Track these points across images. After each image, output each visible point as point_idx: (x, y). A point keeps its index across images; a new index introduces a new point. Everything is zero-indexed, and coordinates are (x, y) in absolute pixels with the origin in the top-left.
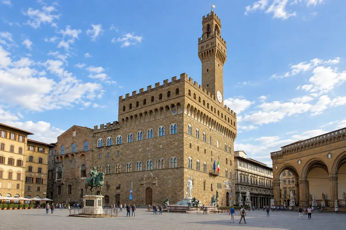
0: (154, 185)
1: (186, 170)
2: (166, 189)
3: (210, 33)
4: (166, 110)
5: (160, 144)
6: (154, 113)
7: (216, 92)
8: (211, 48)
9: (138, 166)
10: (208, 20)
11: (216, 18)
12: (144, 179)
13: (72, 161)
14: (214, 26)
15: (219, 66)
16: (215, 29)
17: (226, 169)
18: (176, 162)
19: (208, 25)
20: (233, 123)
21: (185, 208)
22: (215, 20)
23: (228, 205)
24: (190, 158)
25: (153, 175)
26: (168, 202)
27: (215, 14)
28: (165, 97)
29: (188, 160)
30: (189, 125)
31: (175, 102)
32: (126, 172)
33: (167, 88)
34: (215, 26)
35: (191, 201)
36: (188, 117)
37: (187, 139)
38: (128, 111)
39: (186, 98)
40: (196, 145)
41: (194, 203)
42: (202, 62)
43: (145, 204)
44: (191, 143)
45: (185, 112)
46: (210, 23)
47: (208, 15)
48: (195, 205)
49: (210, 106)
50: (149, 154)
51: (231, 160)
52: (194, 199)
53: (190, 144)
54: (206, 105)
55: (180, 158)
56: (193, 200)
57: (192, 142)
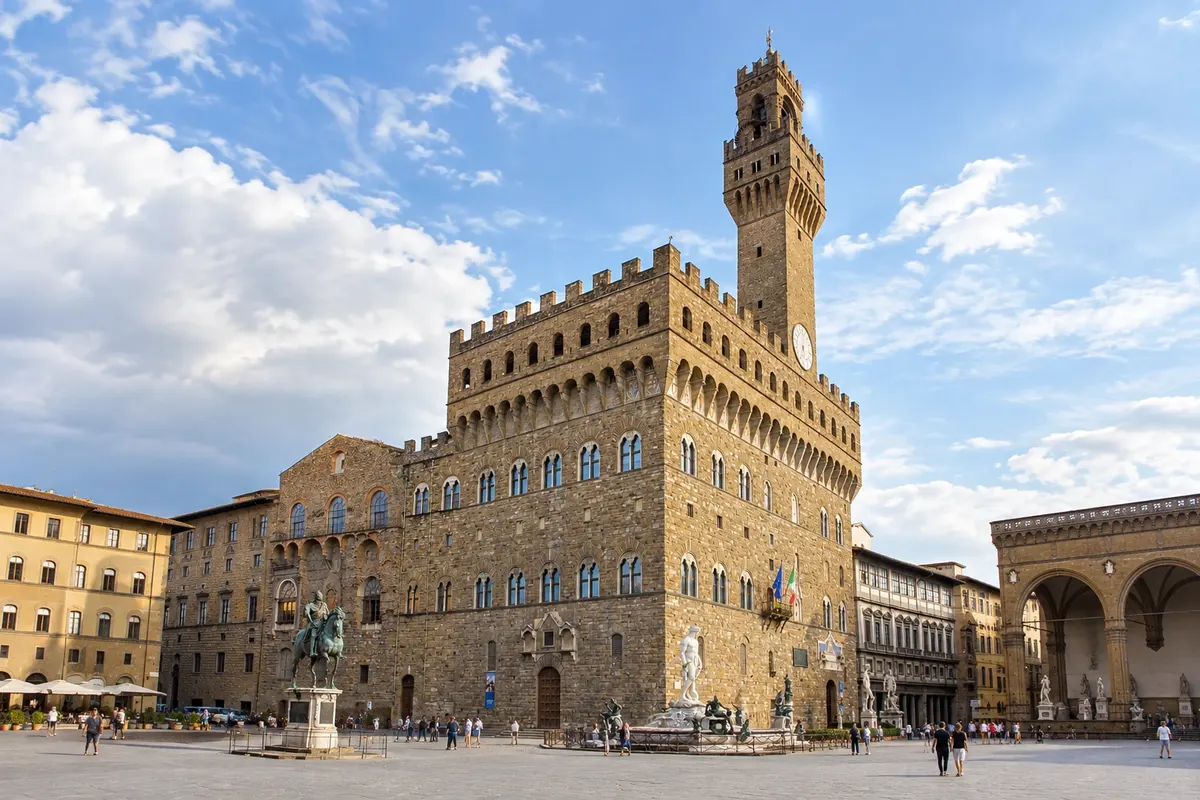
0: (566, 658)
1: (671, 602)
2: (606, 673)
3: (764, 124)
4: (605, 384)
5: (585, 509)
6: (563, 396)
7: (789, 329)
8: (770, 174)
9: (513, 587)
10: (755, 80)
11: (787, 75)
12: (534, 633)
13: (330, 562)
14: (780, 102)
15: (799, 238)
16: (782, 111)
17: (826, 599)
18: (639, 574)
19: (759, 100)
20: (849, 436)
21: (683, 738)
22: (784, 82)
23: (832, 723)
24: (690, 560)
25: (563, 619)
26: (619, 716)
27: (783, 63)
28: (599, 338)
29: (682, 568)
30: (684, 436)
31: (634, 353)
32: (475, 607)
33: (605, 303)
34: (782, 100)
35: (700, 713)
36: (684, 412)
37: (679, 488)
38: (480, 390)
39: (675, 337)
40: (713, 511)
41: (713, 718)
42: (738, 223)
43: (536, 723)
44: (691, 503)
45: (671, 391)
46: (763, 91)
47: (756, 65)
48: (719, 726)
49: (765, 374)
50: (551, 544)
51: (841, 567)
52: (714, 704)
53: (690, 506)
54: (751, 368)
55: (650, 560)
56: (710, 708)
57: (695, 499)
